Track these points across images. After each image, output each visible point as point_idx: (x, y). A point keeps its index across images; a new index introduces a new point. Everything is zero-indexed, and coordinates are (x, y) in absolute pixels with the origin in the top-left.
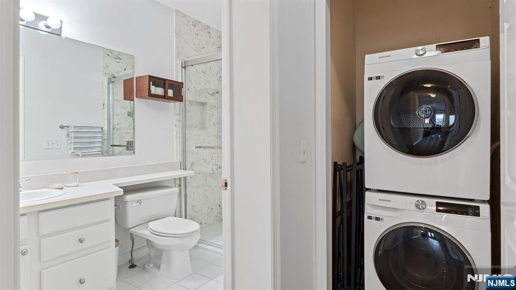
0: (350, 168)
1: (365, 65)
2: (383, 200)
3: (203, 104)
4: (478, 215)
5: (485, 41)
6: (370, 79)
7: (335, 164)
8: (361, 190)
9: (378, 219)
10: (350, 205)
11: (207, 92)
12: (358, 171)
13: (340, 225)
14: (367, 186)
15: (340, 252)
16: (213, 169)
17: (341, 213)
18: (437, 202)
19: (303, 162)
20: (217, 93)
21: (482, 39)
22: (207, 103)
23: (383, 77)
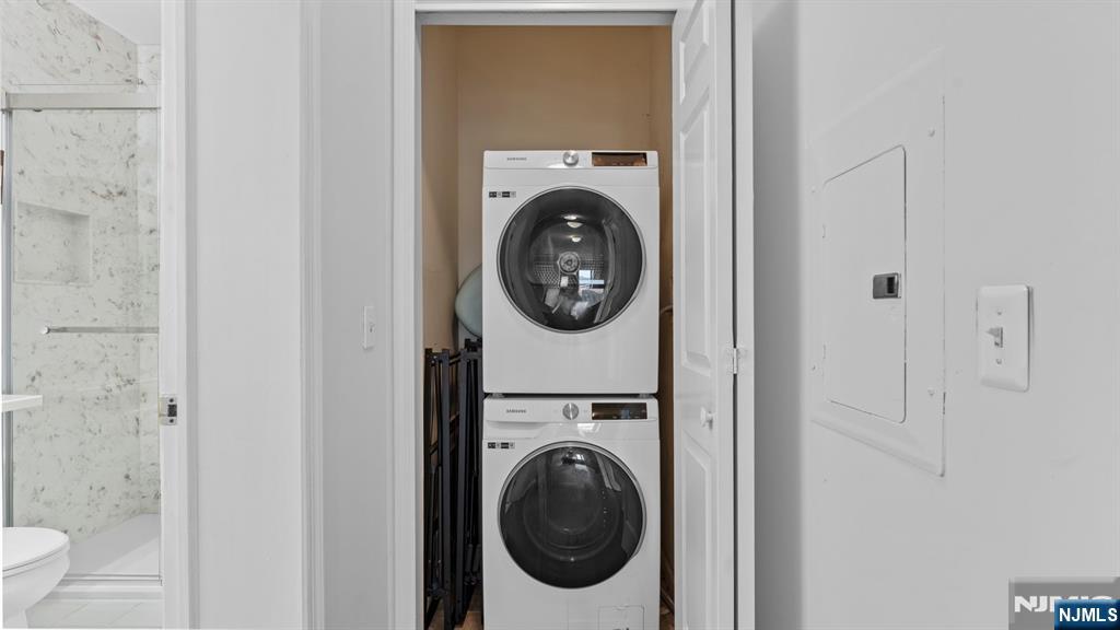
0: (454, 360)
1: (485, 170)
2: (513, 411)
3: (73, 218)
4: (644, 416)
5: (652, 156)
6: (493, 195)
7: (428, 352)
8: (475, 397)
9: (505, 446)
10: (454, 425)
11: (86, 188)
12: (469, 364)
13: (437, 469)
14: (486, 390)
15: (437, 520)
16: (108, 386)
17: (439, 447)
18: (594, 405)
19: (369, 349)
20: (121, 193)
21: (649, 153)
22: (87, 217)
23: (514, 193)
